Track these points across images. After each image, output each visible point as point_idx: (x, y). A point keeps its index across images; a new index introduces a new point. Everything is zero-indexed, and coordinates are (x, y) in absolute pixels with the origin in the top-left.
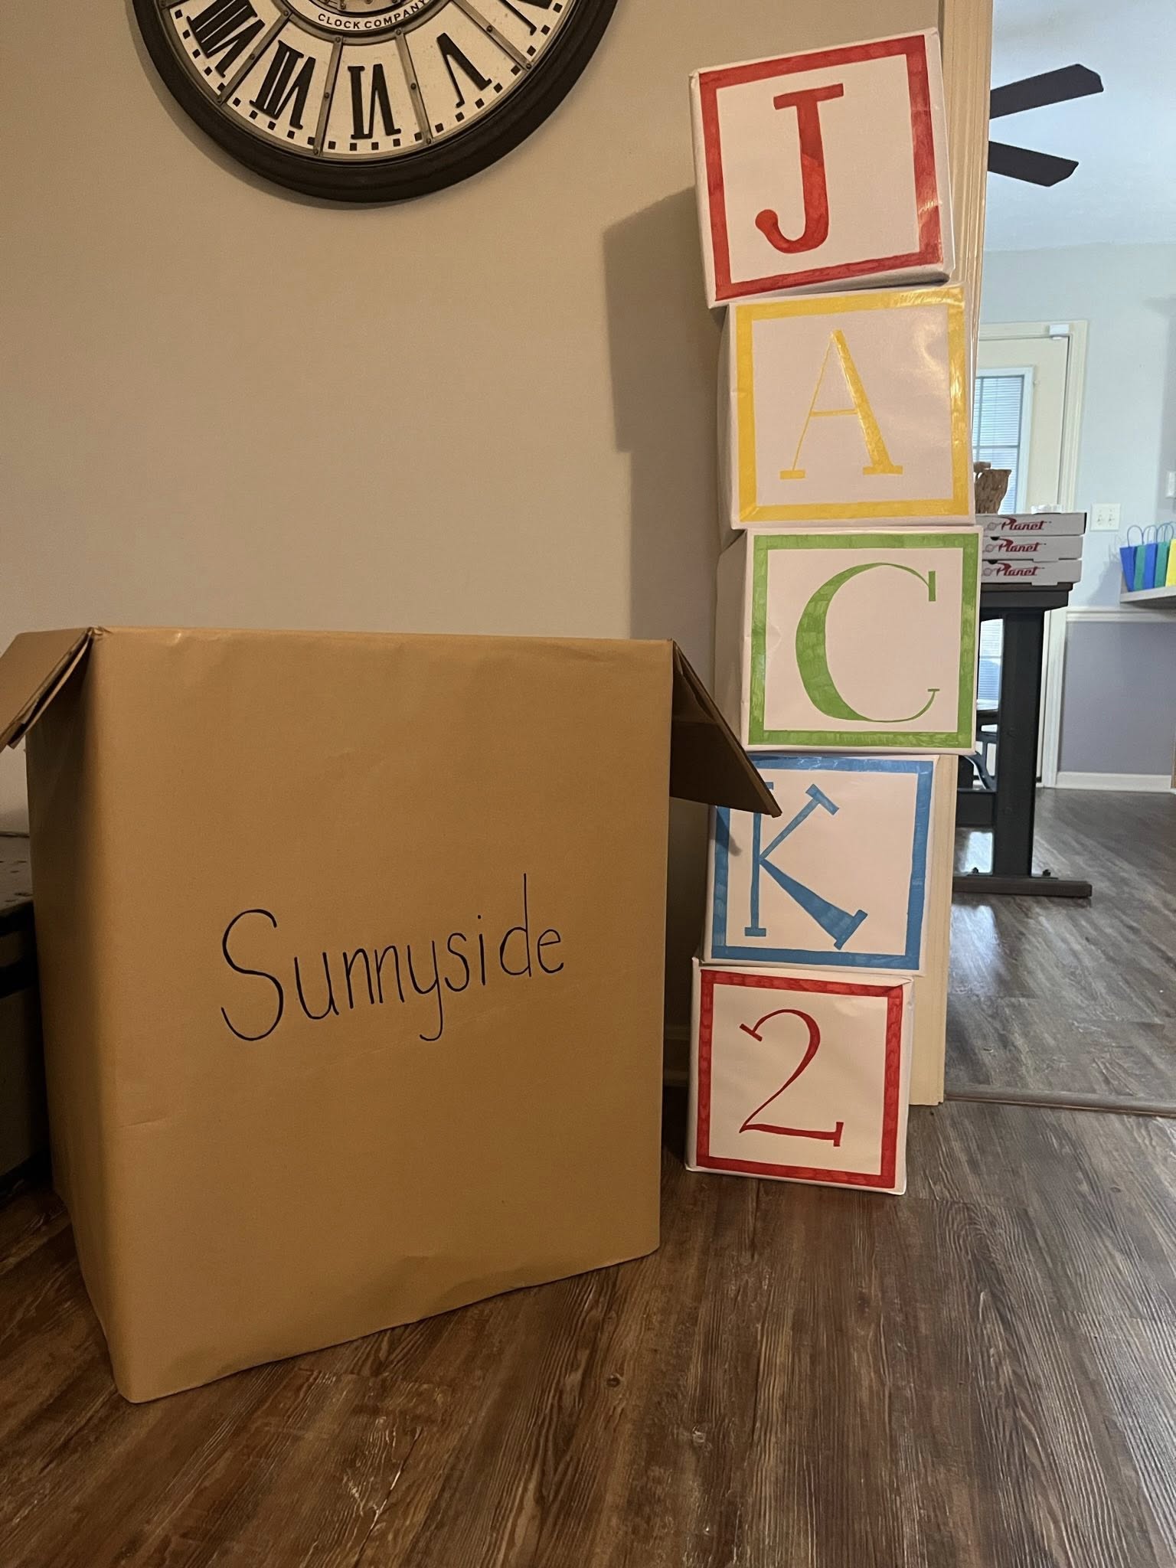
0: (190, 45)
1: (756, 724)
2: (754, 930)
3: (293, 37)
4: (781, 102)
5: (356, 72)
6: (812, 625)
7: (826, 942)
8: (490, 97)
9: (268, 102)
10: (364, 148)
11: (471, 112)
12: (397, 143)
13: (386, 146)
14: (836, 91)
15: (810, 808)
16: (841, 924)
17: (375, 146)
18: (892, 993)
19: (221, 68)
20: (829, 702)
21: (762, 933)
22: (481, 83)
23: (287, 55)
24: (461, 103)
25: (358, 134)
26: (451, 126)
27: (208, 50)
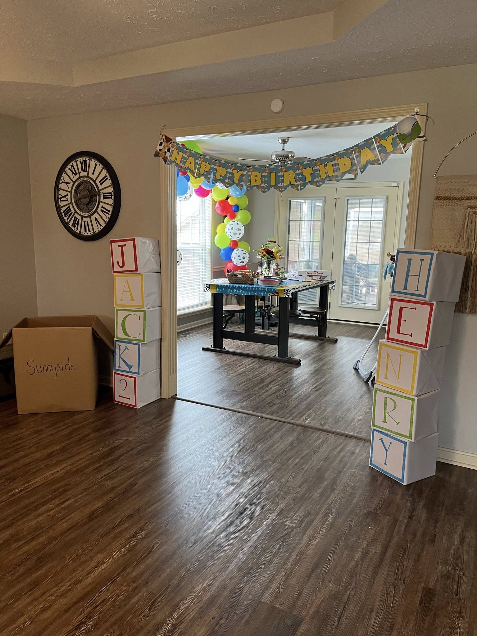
0: (63, 215)
1: (117, 336)
2: (119, 367)
3: (76, 215)
4: (119, 246)
5: (85, 222)
6: (124, 322)
7: (128, 370)
8: (102, 227)
9: (74, 225)
10: (86, 234)
11: (100, 230)
12: (90, 233)
13: (89, 234)
14: (125, 245)
15: (125, 349)
16: (130, 367)
17: (88, 234)
18: (135, 378)
19: (68, 219)
20: (126, 334)
21: (120, 367)
22: (101, 225)
23: (76, 218)
24: (98, 228)
25: (85, 232)
26: (97, 231)
27: (65, 216)
